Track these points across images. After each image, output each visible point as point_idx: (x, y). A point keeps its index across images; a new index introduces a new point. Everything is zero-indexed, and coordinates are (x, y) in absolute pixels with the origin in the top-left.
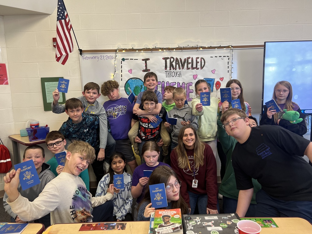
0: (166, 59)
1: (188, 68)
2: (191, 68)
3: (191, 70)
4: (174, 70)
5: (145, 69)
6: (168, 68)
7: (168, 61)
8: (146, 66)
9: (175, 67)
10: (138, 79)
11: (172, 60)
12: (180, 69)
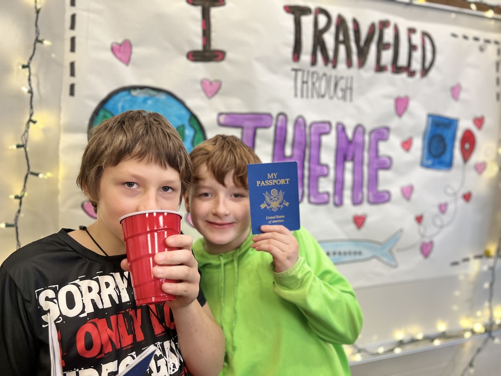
0: (297, 12)
1: (380, 68)
2: (390, 68)
3: (388, 75)
4: (329, 70)
5: (198, 45)
6: (306, 57)
7: (307, 21)
8: (207, 33)
9: (331, 54)
10: (162, 97)
11: (322, 20)
12: (349, 64)
